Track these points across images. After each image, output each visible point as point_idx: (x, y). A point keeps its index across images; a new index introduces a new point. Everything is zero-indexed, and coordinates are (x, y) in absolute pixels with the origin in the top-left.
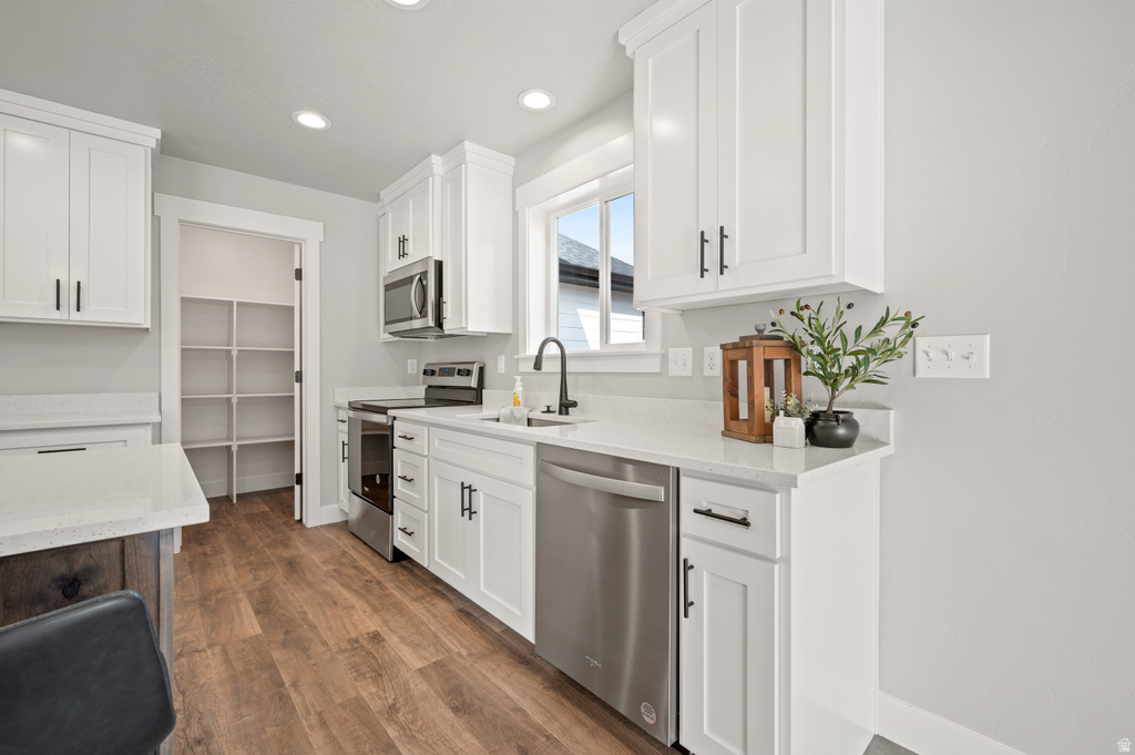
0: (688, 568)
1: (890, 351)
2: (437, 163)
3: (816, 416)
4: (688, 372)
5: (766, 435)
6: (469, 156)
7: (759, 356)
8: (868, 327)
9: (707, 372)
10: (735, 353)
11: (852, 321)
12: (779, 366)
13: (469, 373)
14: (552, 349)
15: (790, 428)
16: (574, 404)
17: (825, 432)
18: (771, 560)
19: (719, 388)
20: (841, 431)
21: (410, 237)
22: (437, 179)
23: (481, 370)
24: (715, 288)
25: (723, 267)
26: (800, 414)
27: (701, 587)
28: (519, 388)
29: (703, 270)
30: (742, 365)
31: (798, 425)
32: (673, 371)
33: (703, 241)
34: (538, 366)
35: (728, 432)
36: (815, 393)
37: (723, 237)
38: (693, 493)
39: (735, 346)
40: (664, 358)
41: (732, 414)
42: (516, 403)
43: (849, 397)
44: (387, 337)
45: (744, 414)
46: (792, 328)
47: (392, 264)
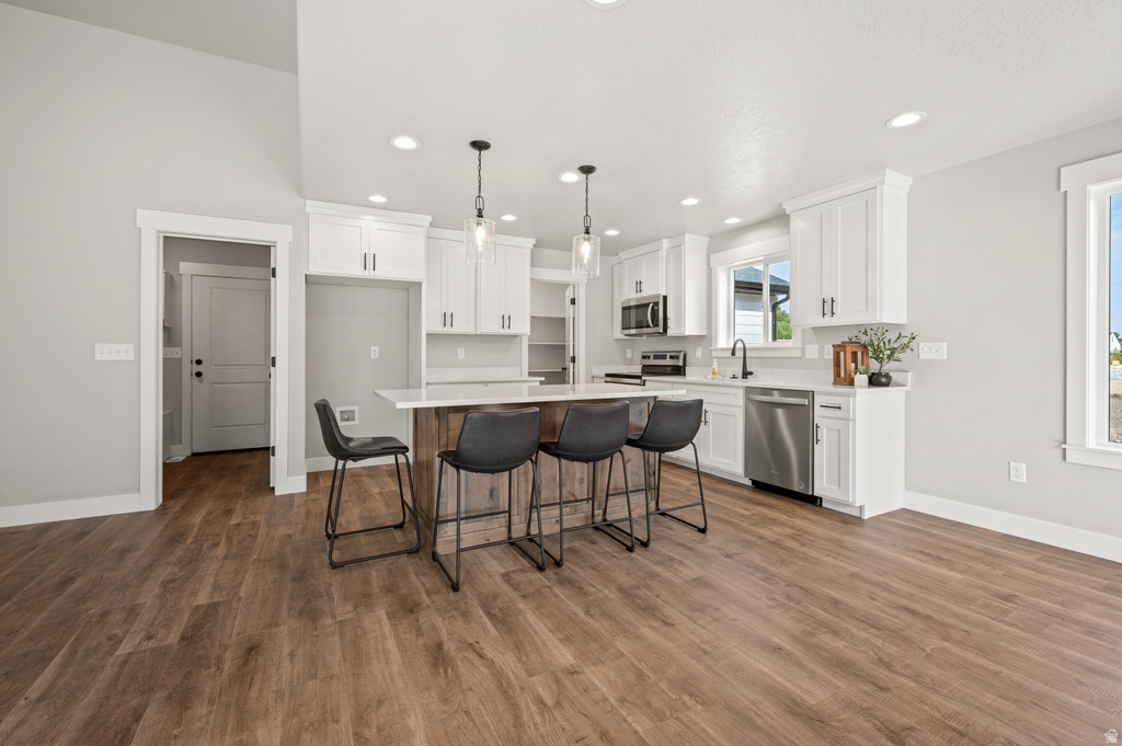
0: (817, 427)
1: (905, 347)
2: (665, 244)
3: (873, 374)
4: (816, 357)
5: (851, 383)
6: (687, 241)
7: (849, 350)
8: (894, 338)
9: (826, 357)
10: (838, 349)
11: (888, 336)
12: (859, 354)
13: (677, 358)
14: (739, 345)
15: (861, 379)
16: (751, 373)
17: (875, 381)
18: (847, 420)
19: (831, 364)
20: (884, 380)
21: (644, 281)
22: (664, 251)
23: (685, 355)
24: (828, 321)
25: (833, 314)
26: (866, 373)
27: (823, 434)
28: (715, 365)
29: (824, 314)
30: (842, 353)
31: (865, 378)
32: (808, 356)
33: (824, 302)
34: (733, 354)
35: (836, 383)
36: (874, 366)
37: (833, 301)
38: (818, 400)
39: (839, 346)
40: (803, 350)
41: (837, 374)
42: (714, 373)
43: (888, 367)
44: (621, 336)
45: (842, 375)
46: (864, 339)
47: (631, 296)
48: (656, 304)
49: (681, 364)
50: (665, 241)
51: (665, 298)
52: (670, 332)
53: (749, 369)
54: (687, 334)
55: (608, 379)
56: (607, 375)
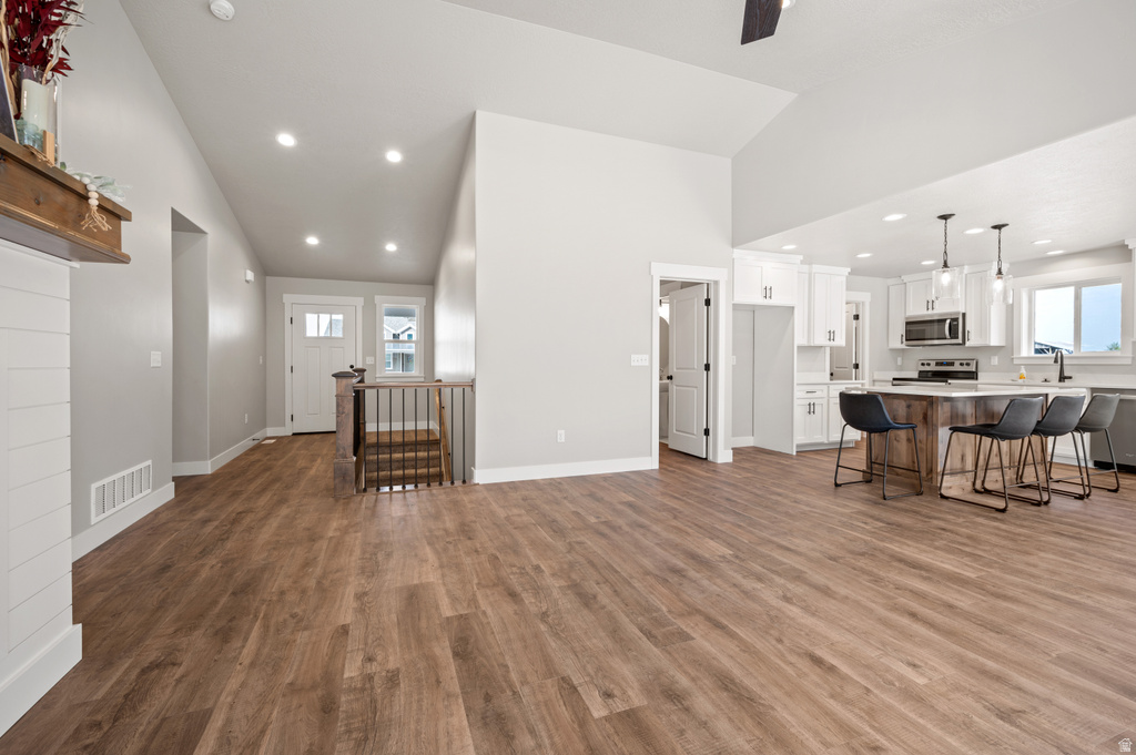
48: (956, 320)
49: (974, 370)
50: (966, 267)
51: (964, 315)
52: (968, 344)
53: (1066, 374)
54: (992, 344)
55: (895, 382)
56: (894, 379)
